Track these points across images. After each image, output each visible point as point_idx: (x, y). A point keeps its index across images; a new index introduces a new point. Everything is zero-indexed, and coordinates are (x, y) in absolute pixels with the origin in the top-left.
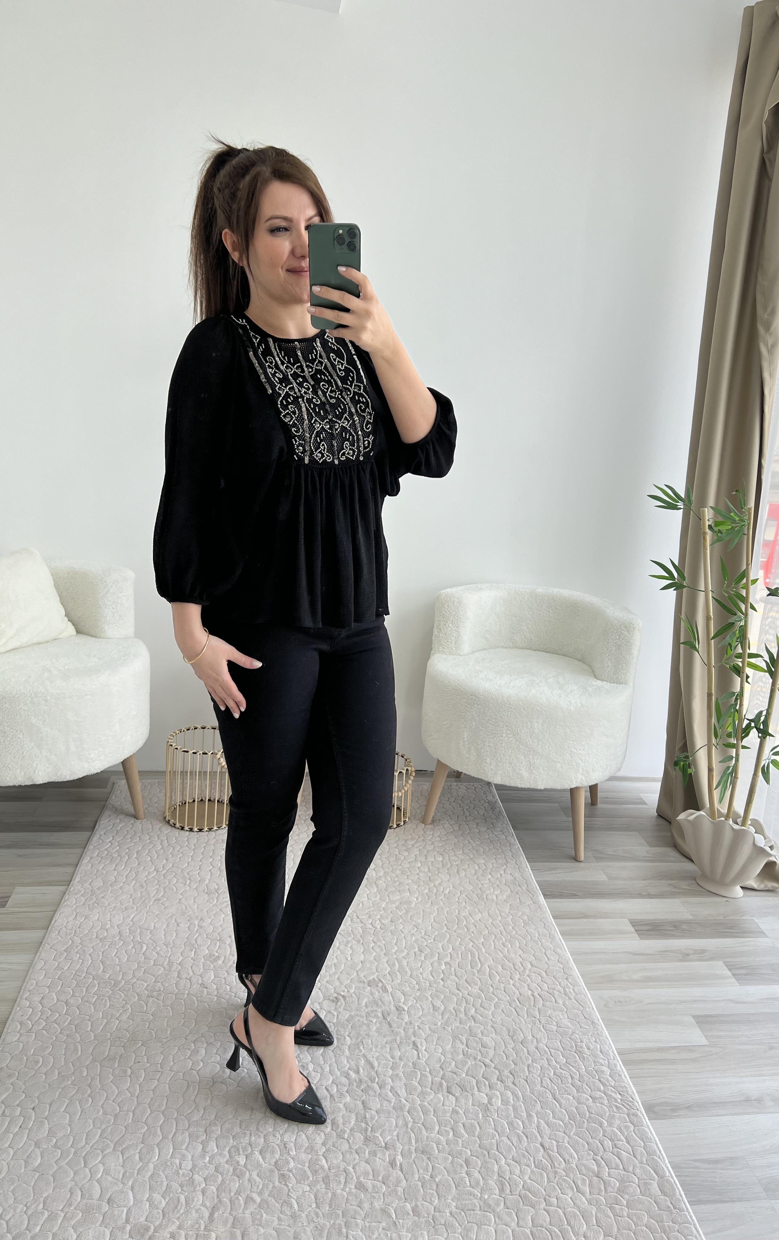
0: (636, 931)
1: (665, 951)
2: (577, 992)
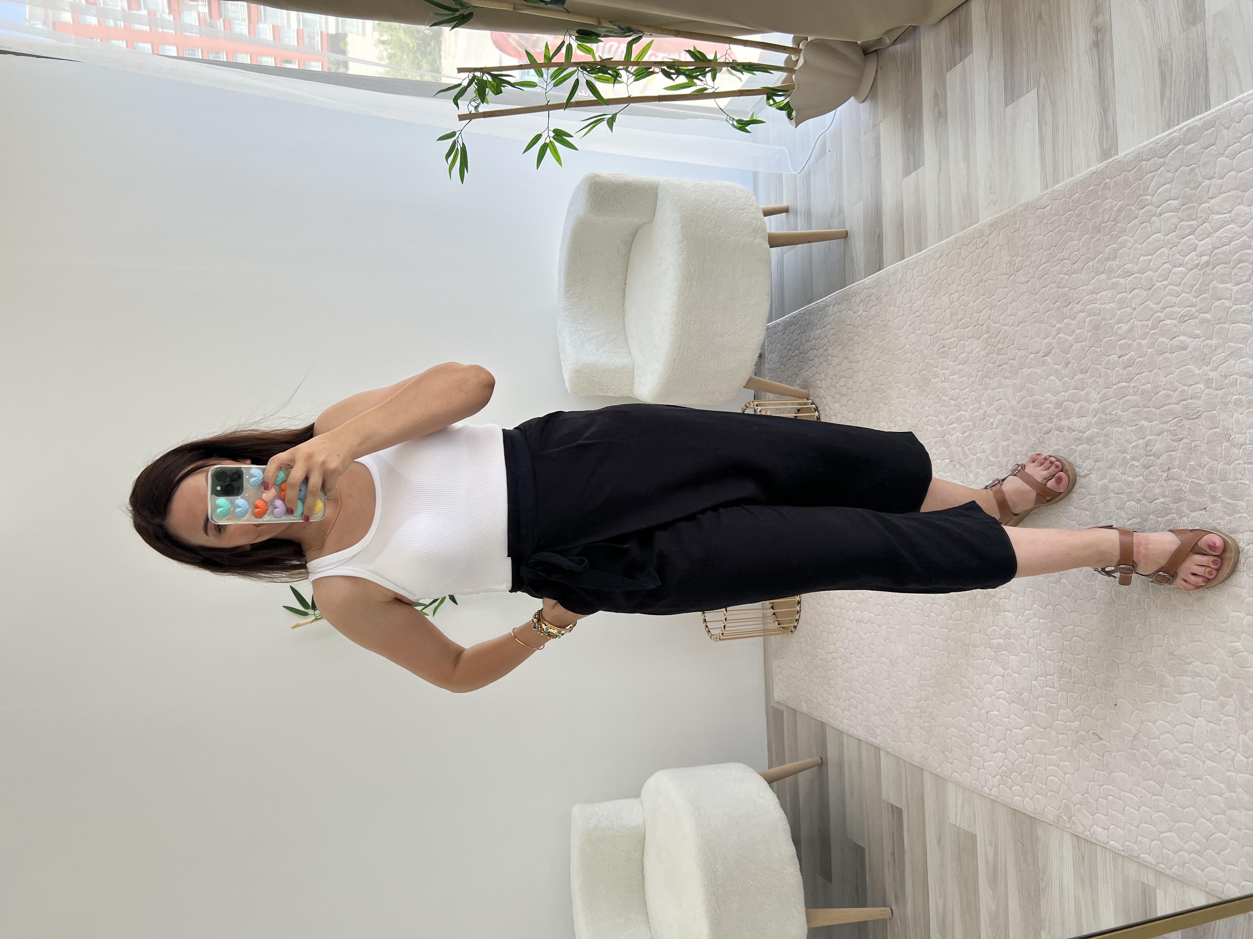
0: (915, 170)
1: (936, 139)
2: (980, 235)
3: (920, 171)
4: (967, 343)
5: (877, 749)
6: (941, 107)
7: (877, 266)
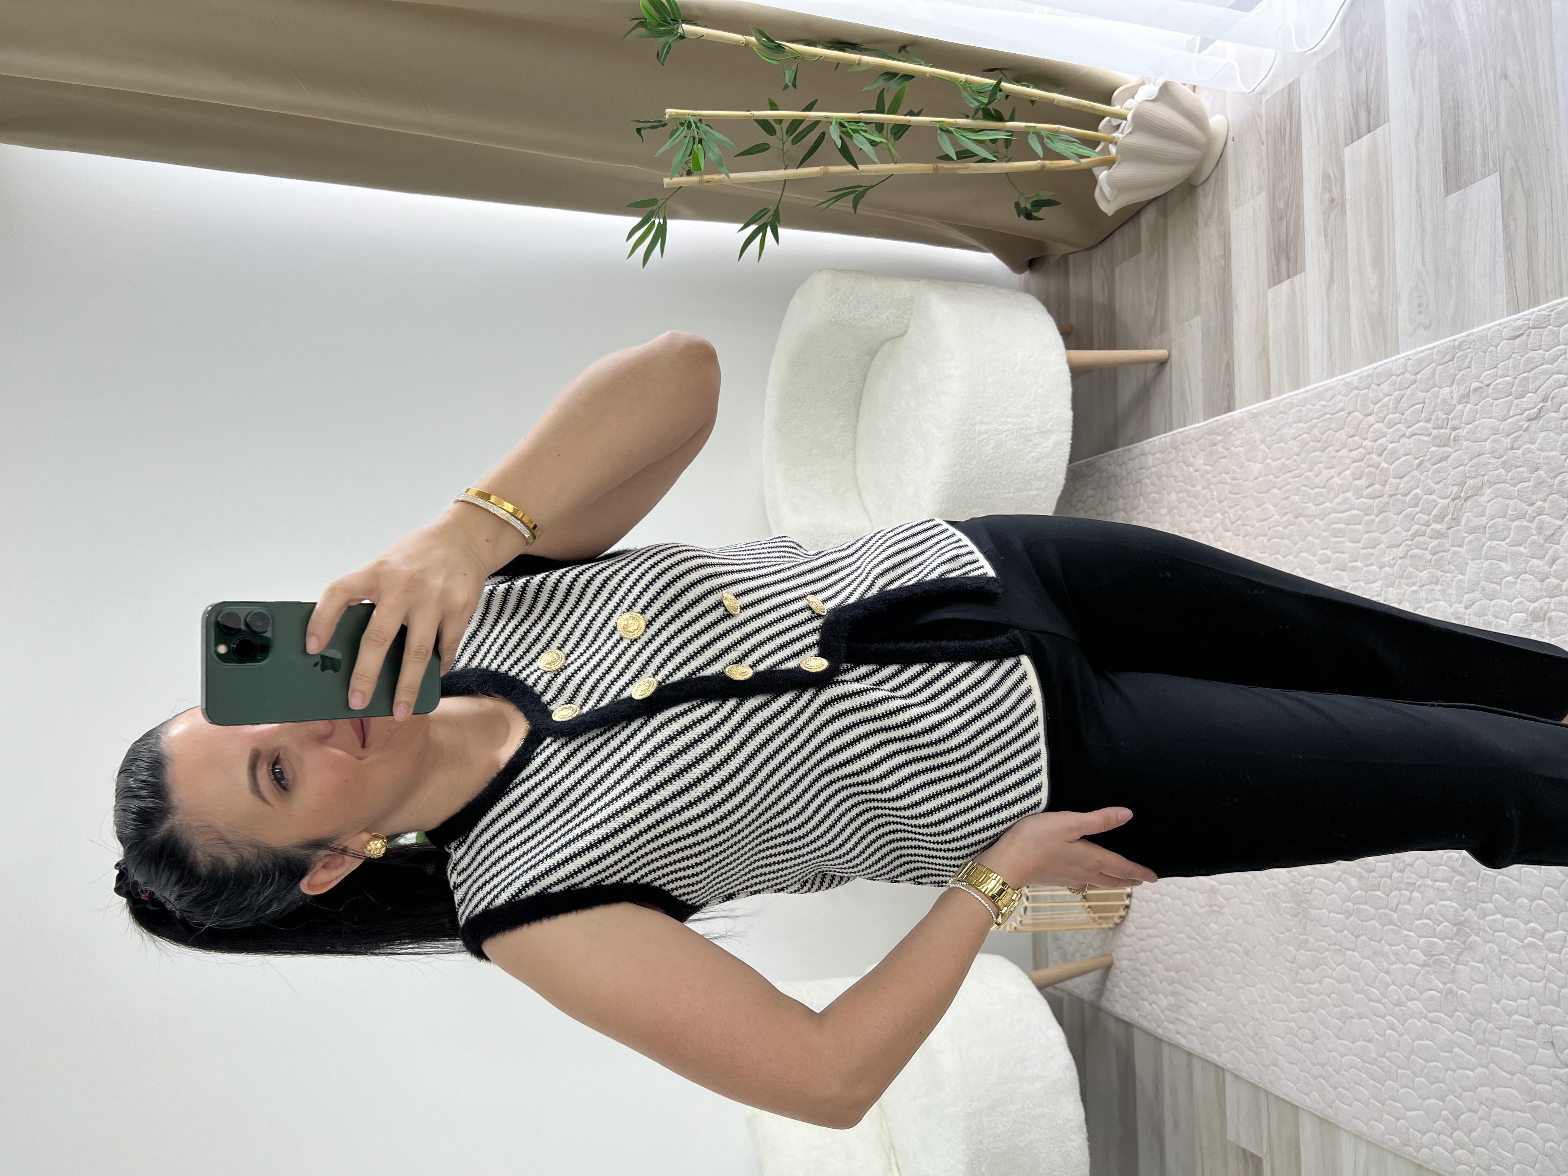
0: (1288, 278)
1: (1326, 236)
2: (1402, 370)
3: (1297, 278)
4: (1377, 519)
5: (1220, 1070)
6: (1335, 192)
7: (1225, 404)
